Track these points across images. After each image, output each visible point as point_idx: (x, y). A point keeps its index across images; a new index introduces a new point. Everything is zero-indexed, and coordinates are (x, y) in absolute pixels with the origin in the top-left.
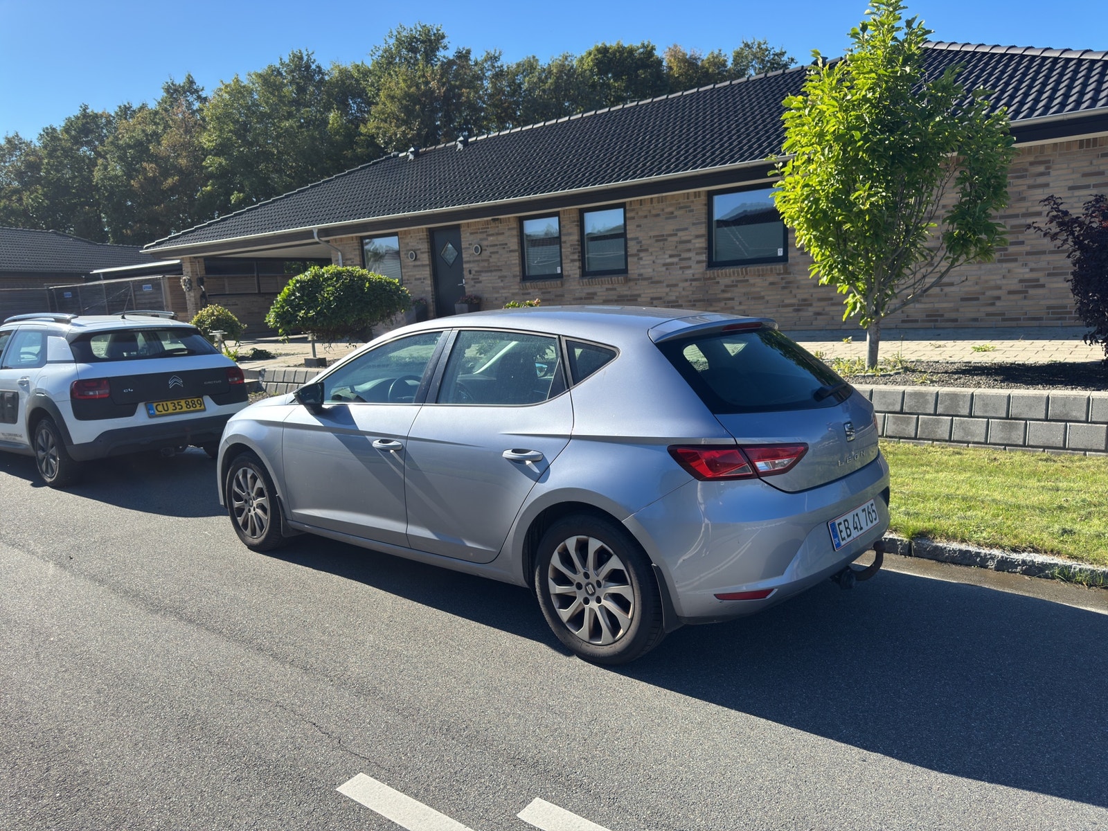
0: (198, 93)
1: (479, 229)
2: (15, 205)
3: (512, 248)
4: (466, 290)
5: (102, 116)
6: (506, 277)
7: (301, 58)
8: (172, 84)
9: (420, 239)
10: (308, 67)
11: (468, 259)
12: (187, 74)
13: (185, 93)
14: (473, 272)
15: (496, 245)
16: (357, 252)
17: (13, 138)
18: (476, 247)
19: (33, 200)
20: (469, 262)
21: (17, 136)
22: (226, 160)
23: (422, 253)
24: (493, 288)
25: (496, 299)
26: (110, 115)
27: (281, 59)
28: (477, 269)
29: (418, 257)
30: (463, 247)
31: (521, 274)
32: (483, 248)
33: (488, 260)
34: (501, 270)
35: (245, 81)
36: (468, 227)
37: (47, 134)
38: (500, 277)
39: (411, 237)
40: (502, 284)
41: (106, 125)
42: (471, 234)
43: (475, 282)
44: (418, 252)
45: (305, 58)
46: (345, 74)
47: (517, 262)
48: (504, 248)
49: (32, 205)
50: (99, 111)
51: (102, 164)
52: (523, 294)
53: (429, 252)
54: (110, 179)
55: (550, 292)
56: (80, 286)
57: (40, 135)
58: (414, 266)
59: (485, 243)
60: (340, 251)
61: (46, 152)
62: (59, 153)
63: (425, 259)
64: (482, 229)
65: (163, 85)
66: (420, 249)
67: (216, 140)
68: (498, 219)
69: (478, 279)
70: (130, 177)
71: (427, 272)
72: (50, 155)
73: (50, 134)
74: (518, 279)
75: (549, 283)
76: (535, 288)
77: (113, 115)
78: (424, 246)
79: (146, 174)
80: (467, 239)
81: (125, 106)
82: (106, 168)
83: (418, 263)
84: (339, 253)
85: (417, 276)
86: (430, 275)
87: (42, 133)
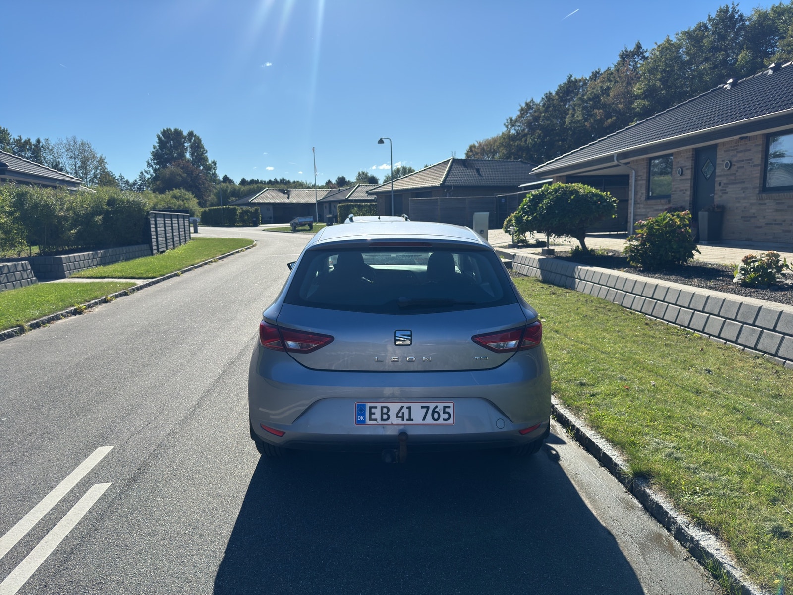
0: (643, 54)
1: (731, 147)
2: (523, 144)
3: (756, 163)
4: (715, 200)
5: (580, 81)
6: (747, 188)
7: (726, 11)
8: (626, 51)
9: (688, 158)
10: (732, 16)
11: (720, 173)
12: (637, 42)
13: (634, 56)
14: (722, 185)
15: (743, 160)
16: (645, 170)
17: (530, 102)
18: (727, 163)
19: (532, 140)
20: (720, 176)
21: (532, 100)
22: (648, 101)
23: (687, 169)
24: (736, 198)
25: (737, 208)
26: (586, 79)
27: (709, 16)
28: (725, 182)
29: (684, 173)
30: (717, 163)
31: (762, 186)
32: (733, 163)
33: (735, 174)
34: (744, 183)
35: (674, 40)
36: (724, 146)
37: (546, 97)
38: (743, 189)
39: (682, 156)
40: (743, 195)
41: (582, 86)
42: (725, 151)
43: (722, 194)
44: (684, 169)
45: (730, 10)
46: (763, 17)
47: (759, 175)
48: (750, 163)
49: (531, 144)
50: (579, 77)
51: (572, 113)
52: (760, 204)
53: (692, 168)
54: (574, 123)
55: (783, 203)
56: (509, 196)
57: (543, 98)
58: (681, 180)
59: (735, 159)
60: (633, 169)
61: (544, 109)
62: (551, 109)
63: (688, 174)
64: (734, 146)
65: (619, 53)
66: (686, 166)
67: (644, 88)
68: (747, 137)
69: (725, 190)
70: (586, 120)
71: (688, 185)
72: (546, 111)
73: (549, 97)
74: (757, 191)
75: (782, 194)
76: (770, 199)
77: (588, 79)
78: (689, 164)
79: (595, 117)
80: (722, 156)
81: (596, 71)
82: (573, 115)
83: (683, 177)
84: (634, 171)
85: (682, 188)
86: (691, 187)
87: (544, 97)
